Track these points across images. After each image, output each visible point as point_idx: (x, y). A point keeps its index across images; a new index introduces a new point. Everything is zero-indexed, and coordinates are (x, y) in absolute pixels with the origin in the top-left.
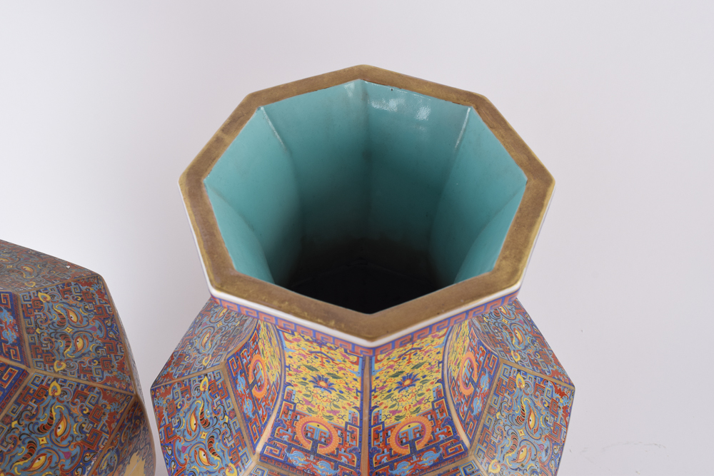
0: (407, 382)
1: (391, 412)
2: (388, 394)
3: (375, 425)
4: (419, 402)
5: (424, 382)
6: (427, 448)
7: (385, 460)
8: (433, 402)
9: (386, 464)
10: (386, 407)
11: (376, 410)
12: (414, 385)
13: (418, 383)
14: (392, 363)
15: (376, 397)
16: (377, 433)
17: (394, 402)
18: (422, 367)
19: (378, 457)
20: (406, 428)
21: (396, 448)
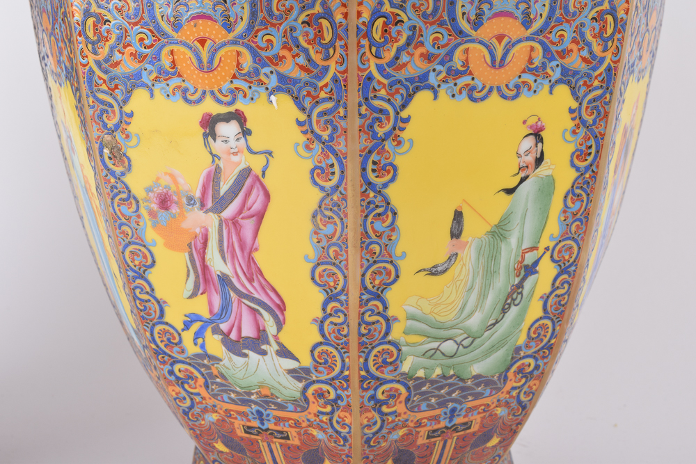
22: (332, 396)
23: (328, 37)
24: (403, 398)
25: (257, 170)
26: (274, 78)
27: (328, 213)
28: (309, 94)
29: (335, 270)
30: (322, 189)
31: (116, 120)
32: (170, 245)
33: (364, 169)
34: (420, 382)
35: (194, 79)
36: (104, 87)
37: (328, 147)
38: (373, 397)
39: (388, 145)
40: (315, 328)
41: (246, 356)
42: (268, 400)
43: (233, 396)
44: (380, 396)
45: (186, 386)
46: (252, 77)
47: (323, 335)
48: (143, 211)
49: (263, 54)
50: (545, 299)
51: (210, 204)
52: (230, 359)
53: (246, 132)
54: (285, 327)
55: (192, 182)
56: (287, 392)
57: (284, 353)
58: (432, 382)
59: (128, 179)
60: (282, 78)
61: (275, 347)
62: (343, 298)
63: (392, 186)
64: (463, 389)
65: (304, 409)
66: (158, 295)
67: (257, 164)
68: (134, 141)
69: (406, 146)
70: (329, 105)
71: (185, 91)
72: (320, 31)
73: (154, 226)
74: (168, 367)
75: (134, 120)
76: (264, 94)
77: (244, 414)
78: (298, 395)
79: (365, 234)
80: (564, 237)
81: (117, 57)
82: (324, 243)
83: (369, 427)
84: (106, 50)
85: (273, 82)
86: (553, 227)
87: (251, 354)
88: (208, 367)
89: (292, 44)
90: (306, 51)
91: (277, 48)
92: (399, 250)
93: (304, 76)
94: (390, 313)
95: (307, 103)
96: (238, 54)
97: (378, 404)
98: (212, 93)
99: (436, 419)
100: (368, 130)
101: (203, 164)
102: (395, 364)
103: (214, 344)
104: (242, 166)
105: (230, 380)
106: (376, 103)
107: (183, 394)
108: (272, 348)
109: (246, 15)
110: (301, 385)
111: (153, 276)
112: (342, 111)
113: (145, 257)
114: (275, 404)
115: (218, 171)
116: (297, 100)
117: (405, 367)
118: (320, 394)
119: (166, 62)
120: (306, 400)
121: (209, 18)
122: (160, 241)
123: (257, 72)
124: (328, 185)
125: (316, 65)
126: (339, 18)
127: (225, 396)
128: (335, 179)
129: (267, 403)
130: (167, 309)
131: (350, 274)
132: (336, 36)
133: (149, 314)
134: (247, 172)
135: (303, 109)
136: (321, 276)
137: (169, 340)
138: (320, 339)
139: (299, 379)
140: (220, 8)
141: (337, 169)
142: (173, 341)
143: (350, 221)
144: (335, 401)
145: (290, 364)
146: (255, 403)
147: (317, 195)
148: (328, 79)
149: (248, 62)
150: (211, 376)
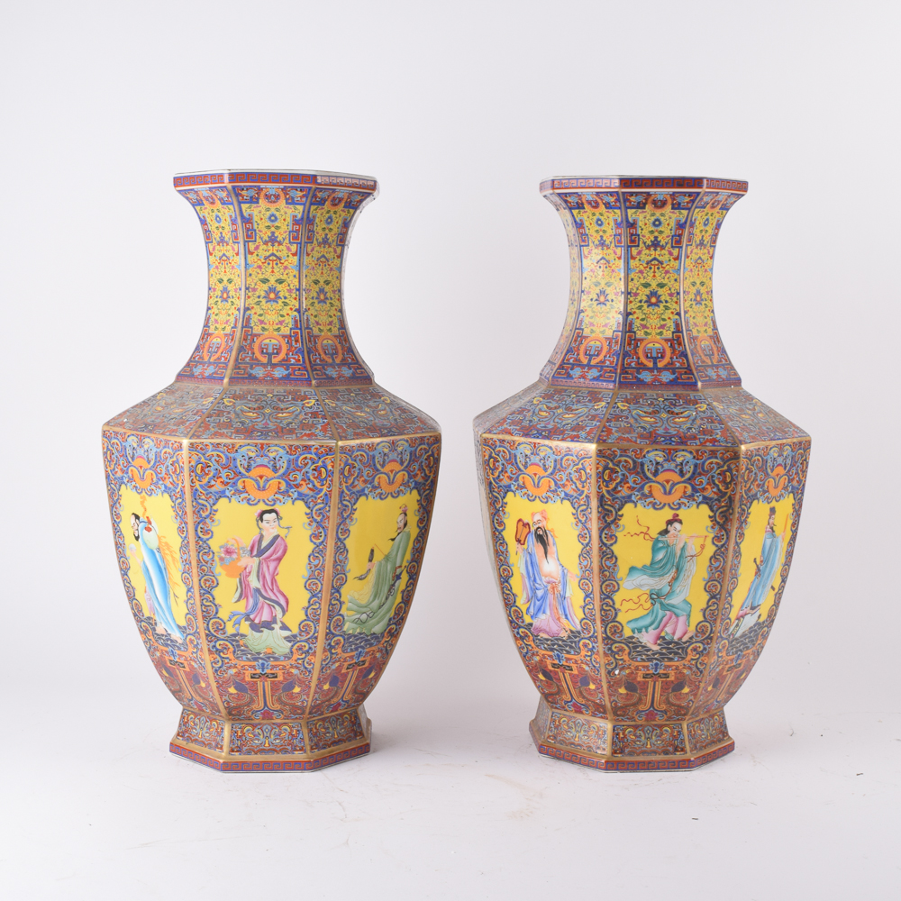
0: (654, 300)
1: (641, 325)
2: (639, 304)
3: (630, 331)
4: (663, 327)
5: (667, 308)
6: (666, 368)
7: (633, 365)
8: (673, 333)
9: (633, 368)
10: (638, 318)
11: (631, 317)
12: (659, 306)
13: (661, 305)
14: (642, 268)
15: (631, 302)
16: (630, 340)
17: (644, 316)
18: (664, 289)
19: (629, 361)
20: (651, 345)
21: (643, 359)
22: (307, 648)
23: (324, 476)
24: (341, 645)
25: (282, 535)
26: (296, 493)
27: (316, 555)
28: (312, 501)
29: (317, 582)
30: (315, 543)
31: (207, 513)
32: (230, 575)
33: (337, 532)
34: (350, 636)
35: (254, 494)
36: (203, 497)
37: (319, 524)
38: (329, 644)
39: (348, 521)
40: (303, 612)
41: (262, 631)
42: (270, 656)
43: (249, 656)
44: (333, 644)
45: (221, 654)
46: (286, 493)
47: (307, 615)
48: (216, 558)
49: (292, 483)
50: (403, 592)
51: (255, 553)
52: (252, 635)
53: (279, 517)
54: (287, 614)
55: (247, 543)
56: (281, 650)
57: (284, 627)
58: (355, 636)
59: (210, 542)
60: (300, 494)
61: (280, 625)
62: (320, 595)
63: (347, 539)
64: (366, 641)
65: (289, 658)
66: (217, 602)
67: (283, 533)
68: (216, 523)
69: (354, 521)
70: (322, 506)
71: (249, 500)
72: (320, 473)
73: (221, 566)
74: (212, 644)
75: (218, 514)
76: (290, 501)
77: (253, 667)
78: (288, 651)
79: (335, 561)
80: (413, 560)
81: (213, 483)
82: (313, 569)
83: (325, 660)
84: (207, 479)
85: (296, 495)
86: (408, 556)
87: (265, 630)
88: (237, 641)
89: (306, 479)
90: (313, 482)
91: (299, 481)
92: (347, 569)
93: (311, 493)
94: (342, 599)
95: (311, 505)
96: (279, 483)
97: (332, 647)
98: (264, 501)
99: (352, 657)
100: (341, 514)
101: (254, 534)
102: (341, 626)
103: (245, 628)
104: (275, 534)
105: (250, 648)
106: (345, 502)
107: (219, 658)
108: (277, 626)
109: (285, 465)
110: (290, 644)
111: (216, 592)
112: (328, 508)
113: (213, 582)
114: (273, 658)
115: (262, 537)
116: (306, 503)
117: (345, 629)
118: (300, 648)
119: (240, 486)
120: (292, 652)
121: (266, 466)
122: (223, 573)
123: (287, 491)
124: (318, 542)
125: (317, 488)
126: (330, 468)
127: (244, 657)
128: (322, 539)
129: (269, 658)
130: (220, 610)
131: (324, 583)
132: (328, 475)
133: (209, 613)
134: (277, 537)
135: (309, 508)
136: (309, 585)
137: (217, 627)
138: (305, 618)
139: (290, 641)
140: (272, 463)
141: (323, 534)
142: (220, 628)
143: (327, 558)
144: (308, 651)
145: (287, 633)
146: (262, 659)
147: (313, 546)
148: (322, 494)
149: (283, 486)
150: (238, 646)
